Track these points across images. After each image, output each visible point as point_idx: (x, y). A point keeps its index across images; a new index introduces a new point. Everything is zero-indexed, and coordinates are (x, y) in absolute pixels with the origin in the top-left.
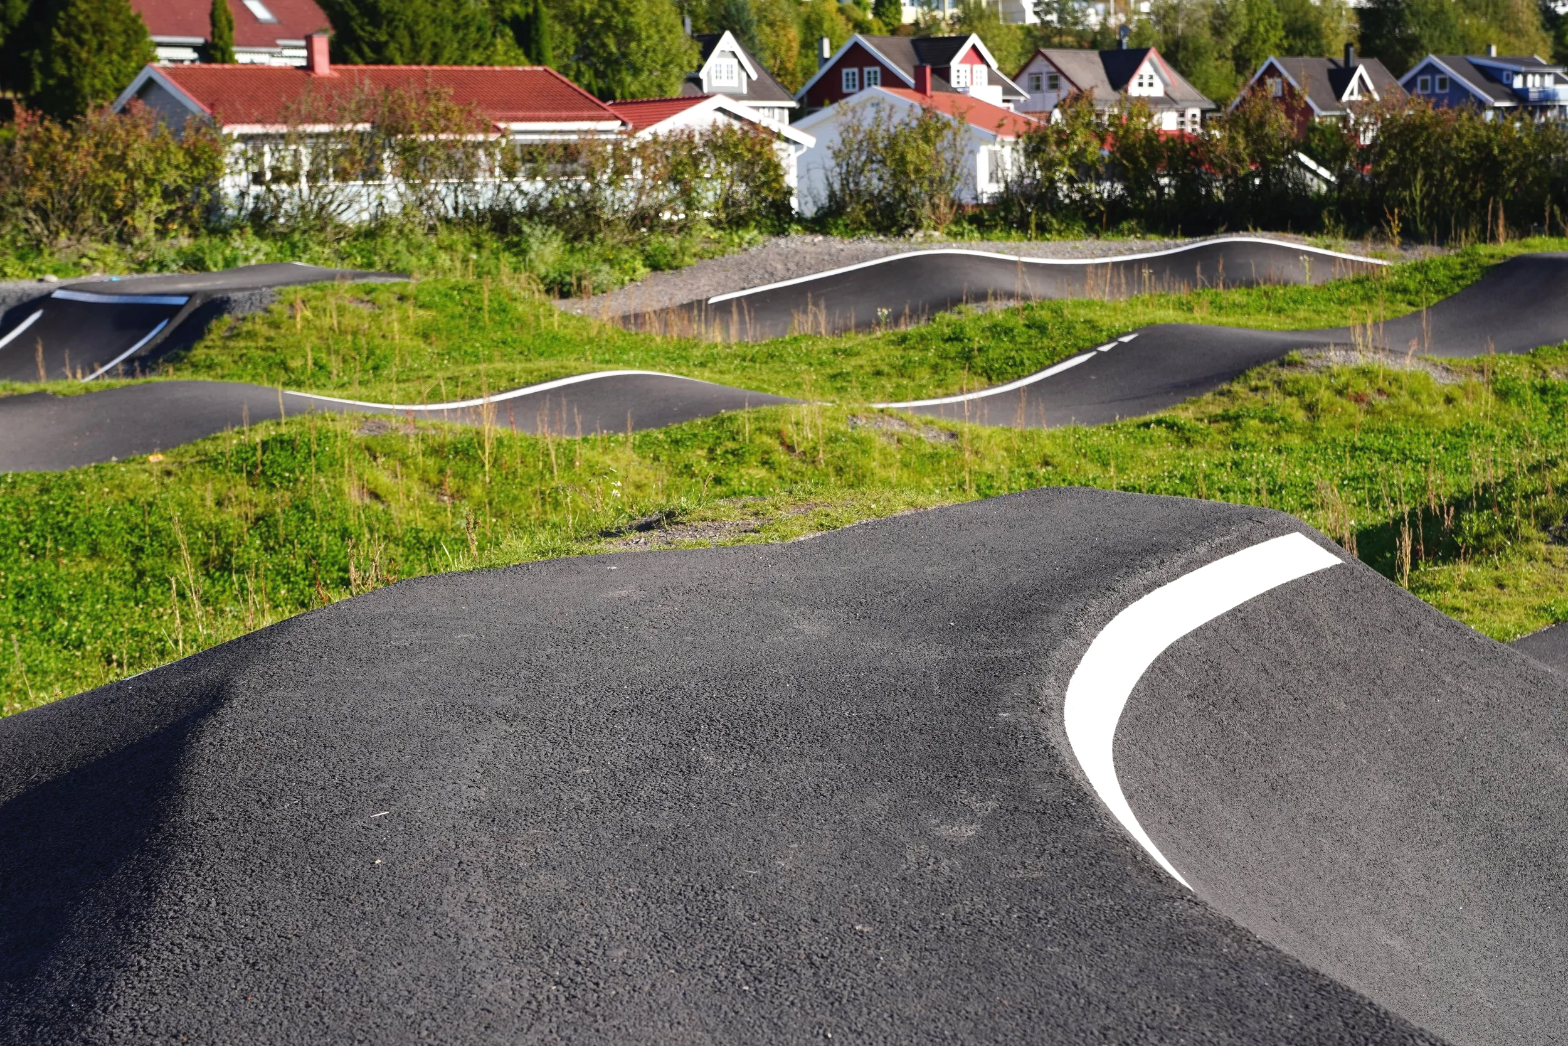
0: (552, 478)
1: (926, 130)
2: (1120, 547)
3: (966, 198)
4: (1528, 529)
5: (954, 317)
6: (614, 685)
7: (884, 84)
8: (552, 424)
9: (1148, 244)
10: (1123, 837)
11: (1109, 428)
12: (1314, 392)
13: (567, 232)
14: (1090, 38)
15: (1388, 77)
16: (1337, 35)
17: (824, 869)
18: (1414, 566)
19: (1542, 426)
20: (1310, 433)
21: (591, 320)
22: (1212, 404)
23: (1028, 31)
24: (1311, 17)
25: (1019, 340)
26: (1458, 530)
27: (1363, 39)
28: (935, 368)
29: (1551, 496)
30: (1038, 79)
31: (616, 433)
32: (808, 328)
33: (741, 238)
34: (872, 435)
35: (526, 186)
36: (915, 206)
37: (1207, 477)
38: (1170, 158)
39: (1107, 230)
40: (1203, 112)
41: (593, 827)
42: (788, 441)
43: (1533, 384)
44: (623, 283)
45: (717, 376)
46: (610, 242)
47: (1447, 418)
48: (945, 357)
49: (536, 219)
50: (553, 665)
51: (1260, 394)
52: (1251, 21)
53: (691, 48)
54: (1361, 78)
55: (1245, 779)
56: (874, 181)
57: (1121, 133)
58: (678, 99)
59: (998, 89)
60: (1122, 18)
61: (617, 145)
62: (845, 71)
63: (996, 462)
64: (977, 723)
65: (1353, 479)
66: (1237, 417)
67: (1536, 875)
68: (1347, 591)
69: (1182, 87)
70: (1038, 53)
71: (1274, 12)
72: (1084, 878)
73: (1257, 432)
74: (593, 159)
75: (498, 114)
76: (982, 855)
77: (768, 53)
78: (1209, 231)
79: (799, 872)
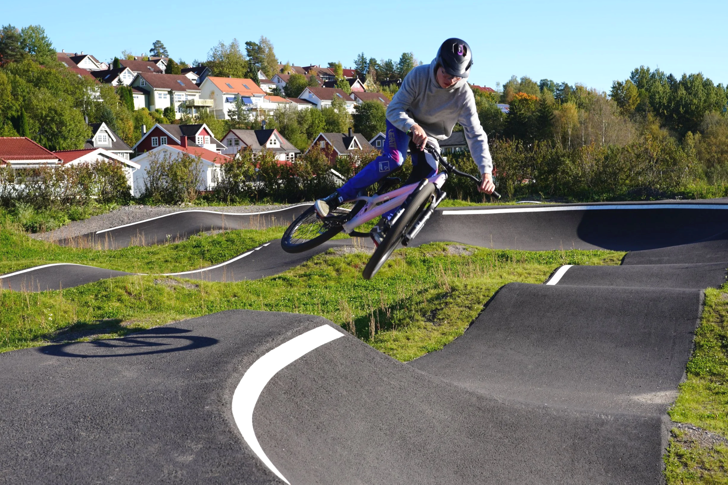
0: (28, 310)
1: (185, 162)
2: (257, 334)
3: (202, 189)
4: (418, 316)
5: (198, 237)
6: (44, 403)
7: (168, 144)
8: (27, 287)
9: (274, 207)
10: (252, 456)
11: (260, 281)
12: (339, 264)
13: (35, 206)
14: (251, 125)
15: (365, 141)
16: (345, 124)
17: (129, 479)
18: (376, 332)
19: (424, 275)
20: (338, 280)
21: (45, 242)
22: (300, 270)
23: (226, 122)
24: (335, 118)
25: (223, 246)
26: (392, 318)
27: (355, 126)
28: (190, 258)
29: (426, 303)
30: (231, 141)
31: (55, 290)
32: (137, 243)
33: (109, 207)
34: (164, 287)
35: (17, 187)
36: (181, 193)
37: (298, 299)
38: (282, 173)
39: (258, 201)
40: (296, 154)
41: (31, 467)
42: (128, 290)
43: (420, 259)
44: (59, 226)
45: (99, 264)
46: (53, 209)
47: (389, 273)
48: (193, 254)
49: (22, 200)
50: (18, 396)
51: (318, 265)
52: (312, 119)
53: (88, 129)
54: (355, 140)
55: (306, 425)
56: (164, 183)
57: (262, 163)
58: (83, 150)
59: (215, 145)
60: (263, 117)
61: (57, 169)
62: (152, 138)
63: (215, 296)
64: (196, 412)
65: (354, 298)
66: (310, 275)
67: (419, 454)
68: (346, 347)
69: (287, 144)
70: (230, 131)
71: (321, 115)
72: (235, 475)
73: (318, 281)
74: (46, 175)
75: (6, 156)
76: (195, 468)
77: (120, 131)
78: (298, 201)
79: (118, 481)
